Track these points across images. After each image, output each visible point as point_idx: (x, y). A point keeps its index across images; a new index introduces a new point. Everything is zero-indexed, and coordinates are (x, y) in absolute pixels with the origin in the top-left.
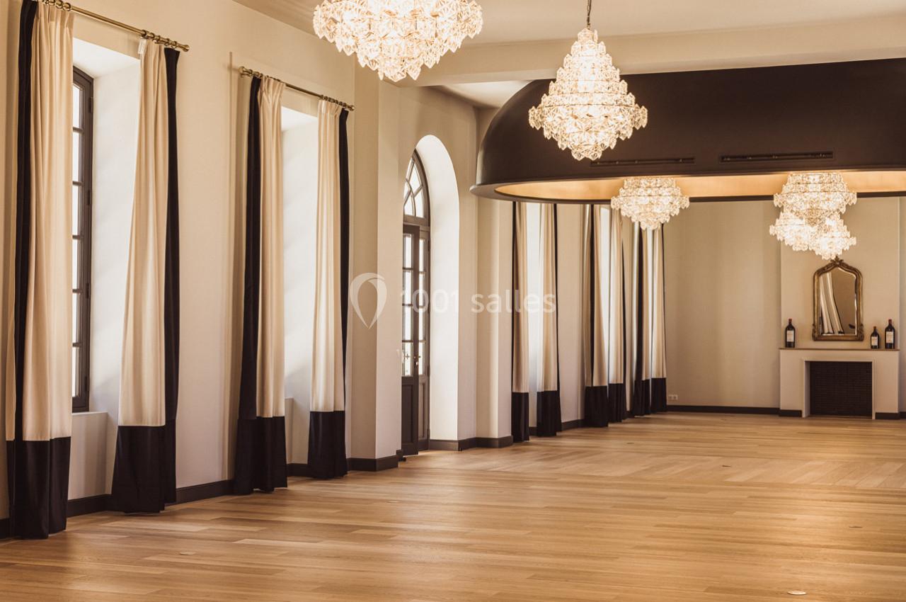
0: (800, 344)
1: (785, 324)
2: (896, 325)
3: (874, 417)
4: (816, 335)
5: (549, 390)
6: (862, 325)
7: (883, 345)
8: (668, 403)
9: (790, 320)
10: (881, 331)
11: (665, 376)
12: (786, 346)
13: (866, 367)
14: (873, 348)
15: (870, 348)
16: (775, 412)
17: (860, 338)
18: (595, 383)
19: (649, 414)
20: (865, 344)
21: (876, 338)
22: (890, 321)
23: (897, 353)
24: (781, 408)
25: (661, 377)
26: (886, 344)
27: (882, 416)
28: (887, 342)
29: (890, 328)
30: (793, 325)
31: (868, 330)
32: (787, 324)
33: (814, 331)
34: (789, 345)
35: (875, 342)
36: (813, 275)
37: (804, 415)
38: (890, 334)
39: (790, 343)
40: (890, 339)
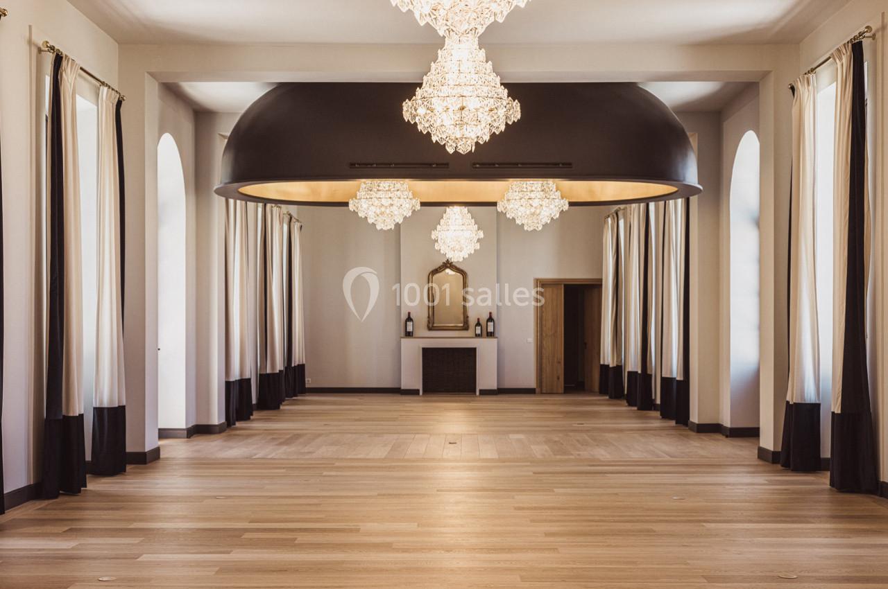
0: (417, 334)
1: (404, 317)
2: (494, 317)
3: (478, 393)
4: (431, 325)
5: (244, 378)
6: (468, 317)
7: (485, 333)
8: (307, 386)
9: (409, 313)
10: (483, 322)
11: (304, 362)
12: (406, 335)
13: (472, 352)
14: (477, 336)
15: (474, 336)
16: (397, 391)
17: (466, 327)
18: (269, 371)
19: (296, 396)
20: (470, 333)
21: (480, 328)
22: (490, 313)
23: (496, 339)
24: (402, 388)
25: (301, 363)
26: (487, 333)
27: (485, 393)
28: (489, 330)
29: (490, 319)
30: (411, 316)
31: (472, 321)
32: (407, 317)
33: (429, 322)
34: (409, 334)
35: (478, 331)
36: (428, 274)
37: (421, 393)
38: (490, 324)
39: (409, 332)
40: (491, 329)
